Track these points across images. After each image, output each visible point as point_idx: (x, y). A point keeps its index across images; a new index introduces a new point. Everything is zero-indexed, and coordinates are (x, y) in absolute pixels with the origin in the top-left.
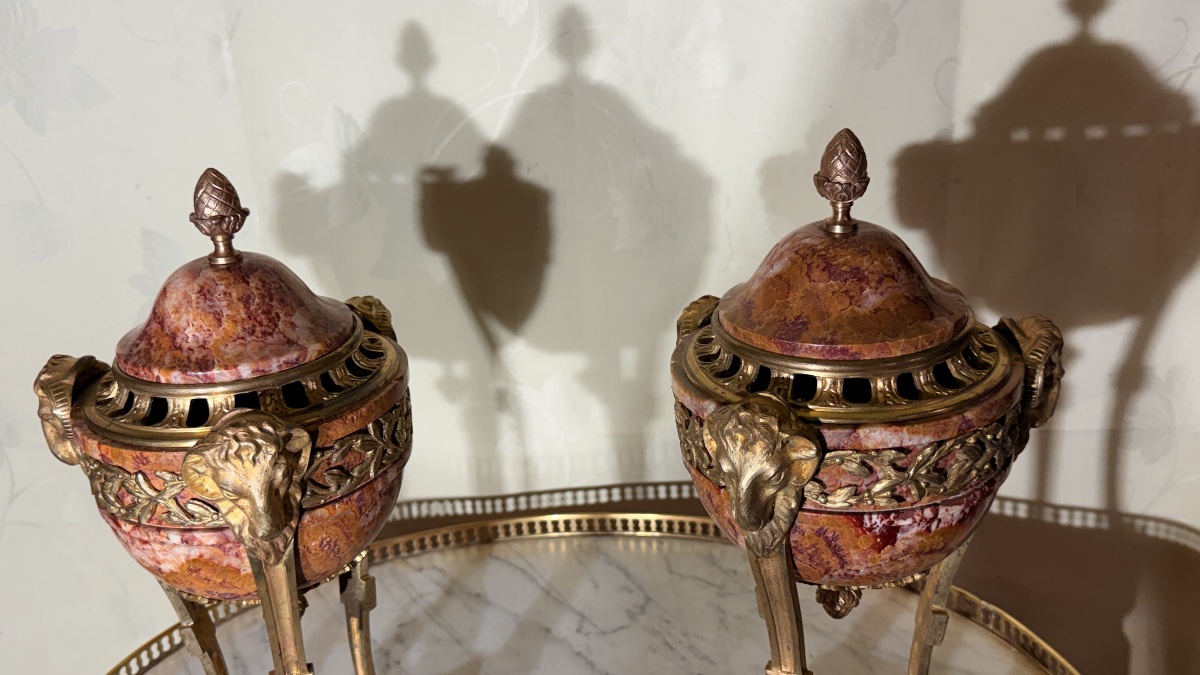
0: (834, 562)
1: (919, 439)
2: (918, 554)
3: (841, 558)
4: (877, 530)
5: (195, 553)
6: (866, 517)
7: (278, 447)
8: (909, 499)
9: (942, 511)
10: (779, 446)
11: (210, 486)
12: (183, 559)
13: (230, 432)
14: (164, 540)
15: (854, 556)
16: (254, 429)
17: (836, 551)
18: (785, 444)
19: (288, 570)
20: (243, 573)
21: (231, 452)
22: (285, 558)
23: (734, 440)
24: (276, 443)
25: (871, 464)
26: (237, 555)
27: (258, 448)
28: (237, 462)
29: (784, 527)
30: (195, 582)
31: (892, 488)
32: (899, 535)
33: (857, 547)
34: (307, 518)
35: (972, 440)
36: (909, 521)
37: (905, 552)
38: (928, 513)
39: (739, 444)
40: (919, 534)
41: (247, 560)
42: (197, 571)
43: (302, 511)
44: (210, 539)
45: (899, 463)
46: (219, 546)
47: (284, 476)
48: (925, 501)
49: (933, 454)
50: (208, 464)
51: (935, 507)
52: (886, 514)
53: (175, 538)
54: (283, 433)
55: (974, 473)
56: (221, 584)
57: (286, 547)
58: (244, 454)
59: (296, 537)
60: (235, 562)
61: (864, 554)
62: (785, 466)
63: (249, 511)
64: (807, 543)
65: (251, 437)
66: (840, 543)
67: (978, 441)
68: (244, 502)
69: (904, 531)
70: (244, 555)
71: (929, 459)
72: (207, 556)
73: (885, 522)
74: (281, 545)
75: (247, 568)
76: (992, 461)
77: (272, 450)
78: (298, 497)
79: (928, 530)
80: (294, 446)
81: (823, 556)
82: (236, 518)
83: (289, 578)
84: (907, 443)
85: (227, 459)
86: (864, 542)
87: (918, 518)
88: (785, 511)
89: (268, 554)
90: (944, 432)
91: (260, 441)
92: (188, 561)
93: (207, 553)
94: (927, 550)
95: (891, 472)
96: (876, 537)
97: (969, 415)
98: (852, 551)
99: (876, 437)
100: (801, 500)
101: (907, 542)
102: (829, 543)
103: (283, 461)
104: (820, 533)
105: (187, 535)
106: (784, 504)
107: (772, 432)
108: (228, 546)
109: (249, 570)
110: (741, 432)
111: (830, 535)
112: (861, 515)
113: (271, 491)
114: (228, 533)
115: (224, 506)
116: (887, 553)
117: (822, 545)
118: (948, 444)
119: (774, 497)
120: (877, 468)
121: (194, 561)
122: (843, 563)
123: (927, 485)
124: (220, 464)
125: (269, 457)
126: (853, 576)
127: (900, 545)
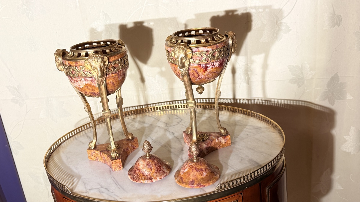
0: (197, 75)
1: (210, 49)
2: (212, 73)
3: (198, 74)
4: (204, 68)
5: (87, 83)
6: (202, 65)
7: (102, 59)
8: (209, 61)
9: (215, 63)
10: (185, 51)
11: (90, 67)
12: (85, 84)
13: (93, 56)
14: (81, 80)
15: (200, 74)
16: (97, 56)
17: (197, 73)
18: (186, 51)
19: (105, 86)
20: (96, 87)
21: (93, 60)
22: (104, 84)
23: (177, 51)
24: (101, 58)
25: (202, 55)
26: (95, 83)
27: (98, 59)
28: (94, 61)
29: (187, 68)
30: (87, 89)
31: (205, 59)
32: (208, 69)
33: (201, 72)
34: (108, 76)
35: (219, 50)
36: (209, 65)
37: (209, 72)
38: (212, 64)
39: (178, 52)
40: (211, 68)
41: (97, 84)
42: (87, 87)
43: (107, 75)
44: (90, 79)
45: (206, 54)
46: (91, 81)
47: (103, 65)
48: (212, 61)
49: (212, 52)
50: (89, 62)
51: (214, 63)
52: (205, 64)
53: (83, 79)
54: (102, 57)
55: (220, 56)
56: (92, 90)
57: (104, 81)
58: (95, 60)
59: (106, 79)
60: (94, 85)
61: (202, 73)
62: (186, 55)
63: (97, 72)
64: (192, 72)
65: (97, 57)
66: (198, 71)
67: (220, 50)
68: (96, 70)
69: (209, 68)
70: (96, 83)
71: (211, 53)
72: (89, 83)
73: (205, 66)
74: (103, 81)
75: (97, 86)
76: (223, 55)
77: (101, 59)
78: (106, 71)
79: (213, 67)
80: (105, 60)
81: (195, 74)
82: (95, 74)
83: (105, 88)
84: (207, 50)
85: (92, 61)
86: (202, 70)
87: (211, 65)
88: (188, 65)
89: (101, 82)
90: (214, 47)
91: (98, 58)
92: (86, 85)
93: (89, 82)
94: (213, 72)
95: (205, 55)
96: (204, 69)
97: (218, 45)
98: (200, 73)
99: (202, 49)
100: (190, 63)
101: (210, 70)
102: (196, 71)
103: (103, 62)
104: (194, 69)
105: (85, 79)
106: (187, 64)
107: (183, 48)
108: (93, 81)
109: (97, 87)
110: (178, 49)
111: (196, 70)
112: (200, 65)
113: (101, 68)
114: (93, 78)
115: (92, 72)
116: (206, 72)
117: (195, 72)
118: (215, 50)
119: (185, 62)
120: (203, 55)
121: (87, 84)
122: (199, 76)
123: (212, 58)
124: (91, 62)
125: (100, 61)
126: (201, 79)
127: (208, 71)
